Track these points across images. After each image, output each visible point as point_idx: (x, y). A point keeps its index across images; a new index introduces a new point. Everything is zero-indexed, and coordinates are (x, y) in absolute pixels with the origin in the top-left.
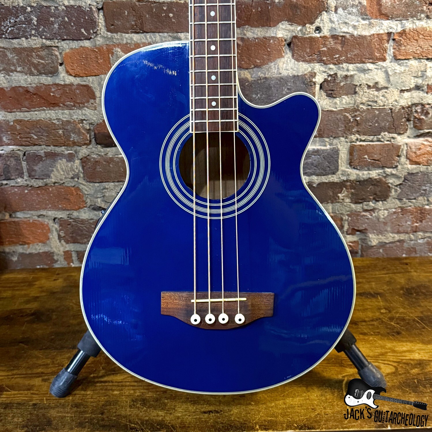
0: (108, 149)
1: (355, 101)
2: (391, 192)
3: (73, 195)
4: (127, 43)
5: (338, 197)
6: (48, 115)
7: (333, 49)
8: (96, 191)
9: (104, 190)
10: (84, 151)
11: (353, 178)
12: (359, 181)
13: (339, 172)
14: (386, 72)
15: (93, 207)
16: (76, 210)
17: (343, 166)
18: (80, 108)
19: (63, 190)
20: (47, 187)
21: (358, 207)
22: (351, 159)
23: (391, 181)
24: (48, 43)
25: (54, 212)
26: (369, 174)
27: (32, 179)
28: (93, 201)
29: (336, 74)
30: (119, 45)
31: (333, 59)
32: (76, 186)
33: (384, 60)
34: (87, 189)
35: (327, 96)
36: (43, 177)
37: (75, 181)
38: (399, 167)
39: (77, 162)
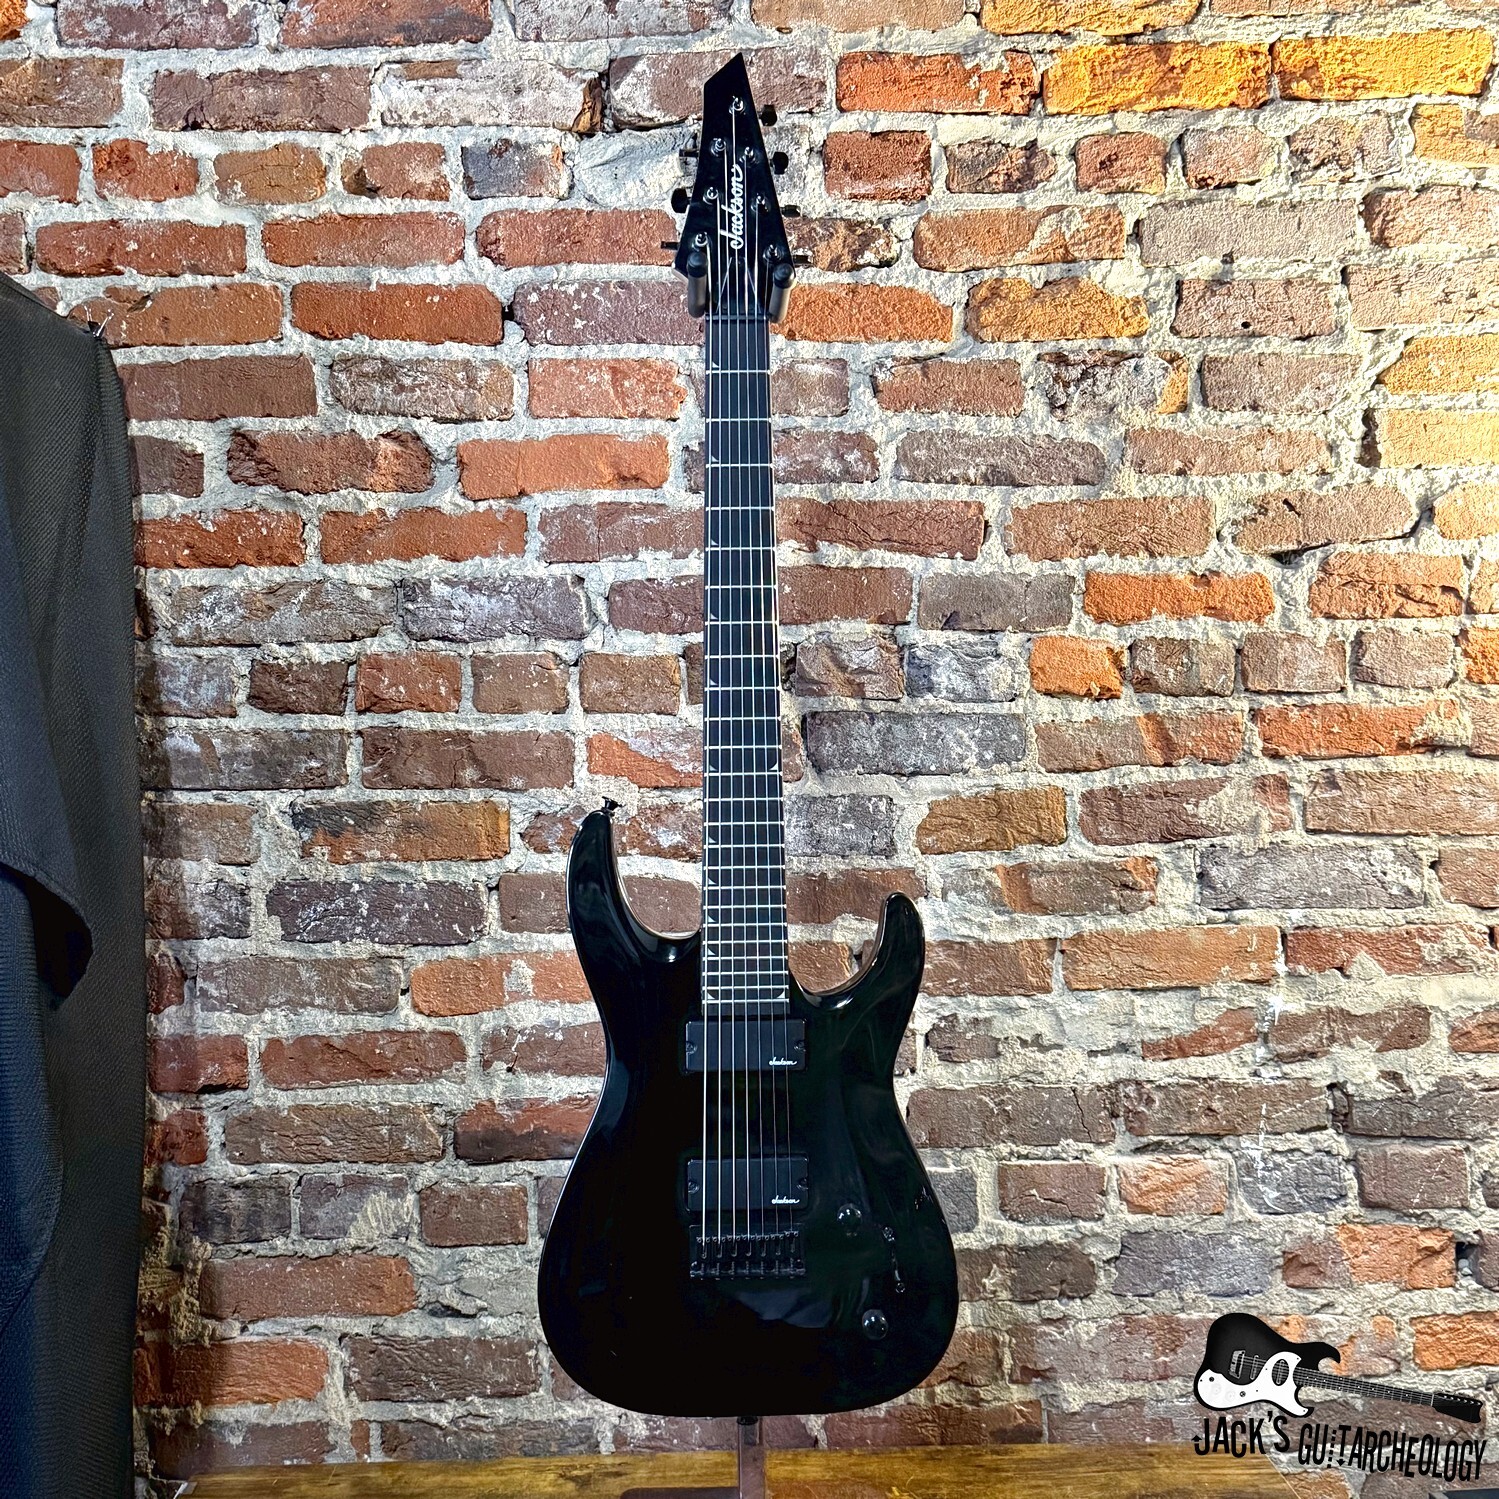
0: (480, 1169)
1: (999, 1071)
2: (1097, 1277)
3: (389, 1278)
4: (539, 952)
5: (984, 1286)
6: (364, 1096)
7: (945, 966)
8: (442, 1269)
9: (462, 1265)
10: (427, 1173)
11: (1010, 1240)
12: (1025, 1249)
13: (981, 1227)
14: (1055, 1014)
15: (431, 1306)
16: (393, 1315)
17: (987, 1214)
18: (431, 1080)
19: (370, 1266)
20: (336, 1258)
21: (1030, 1313)
22: (1002, 1198)
23: (1093, 1251)
24: (384, 950)
25: (344, 1319)
26: (1044, 1231)
27: (308, 1238)
28: (434, 1291)
29: (955, 1016)
30: (522, 955)
31: (945, 985)
32: (399, 1258)
33: (1047, 990)
34: (424, 1263)
35: (940, 1059)
36: (332, 1234)
37: (400, 1243)
38: (1108, 1218)
39: (411, 1197)
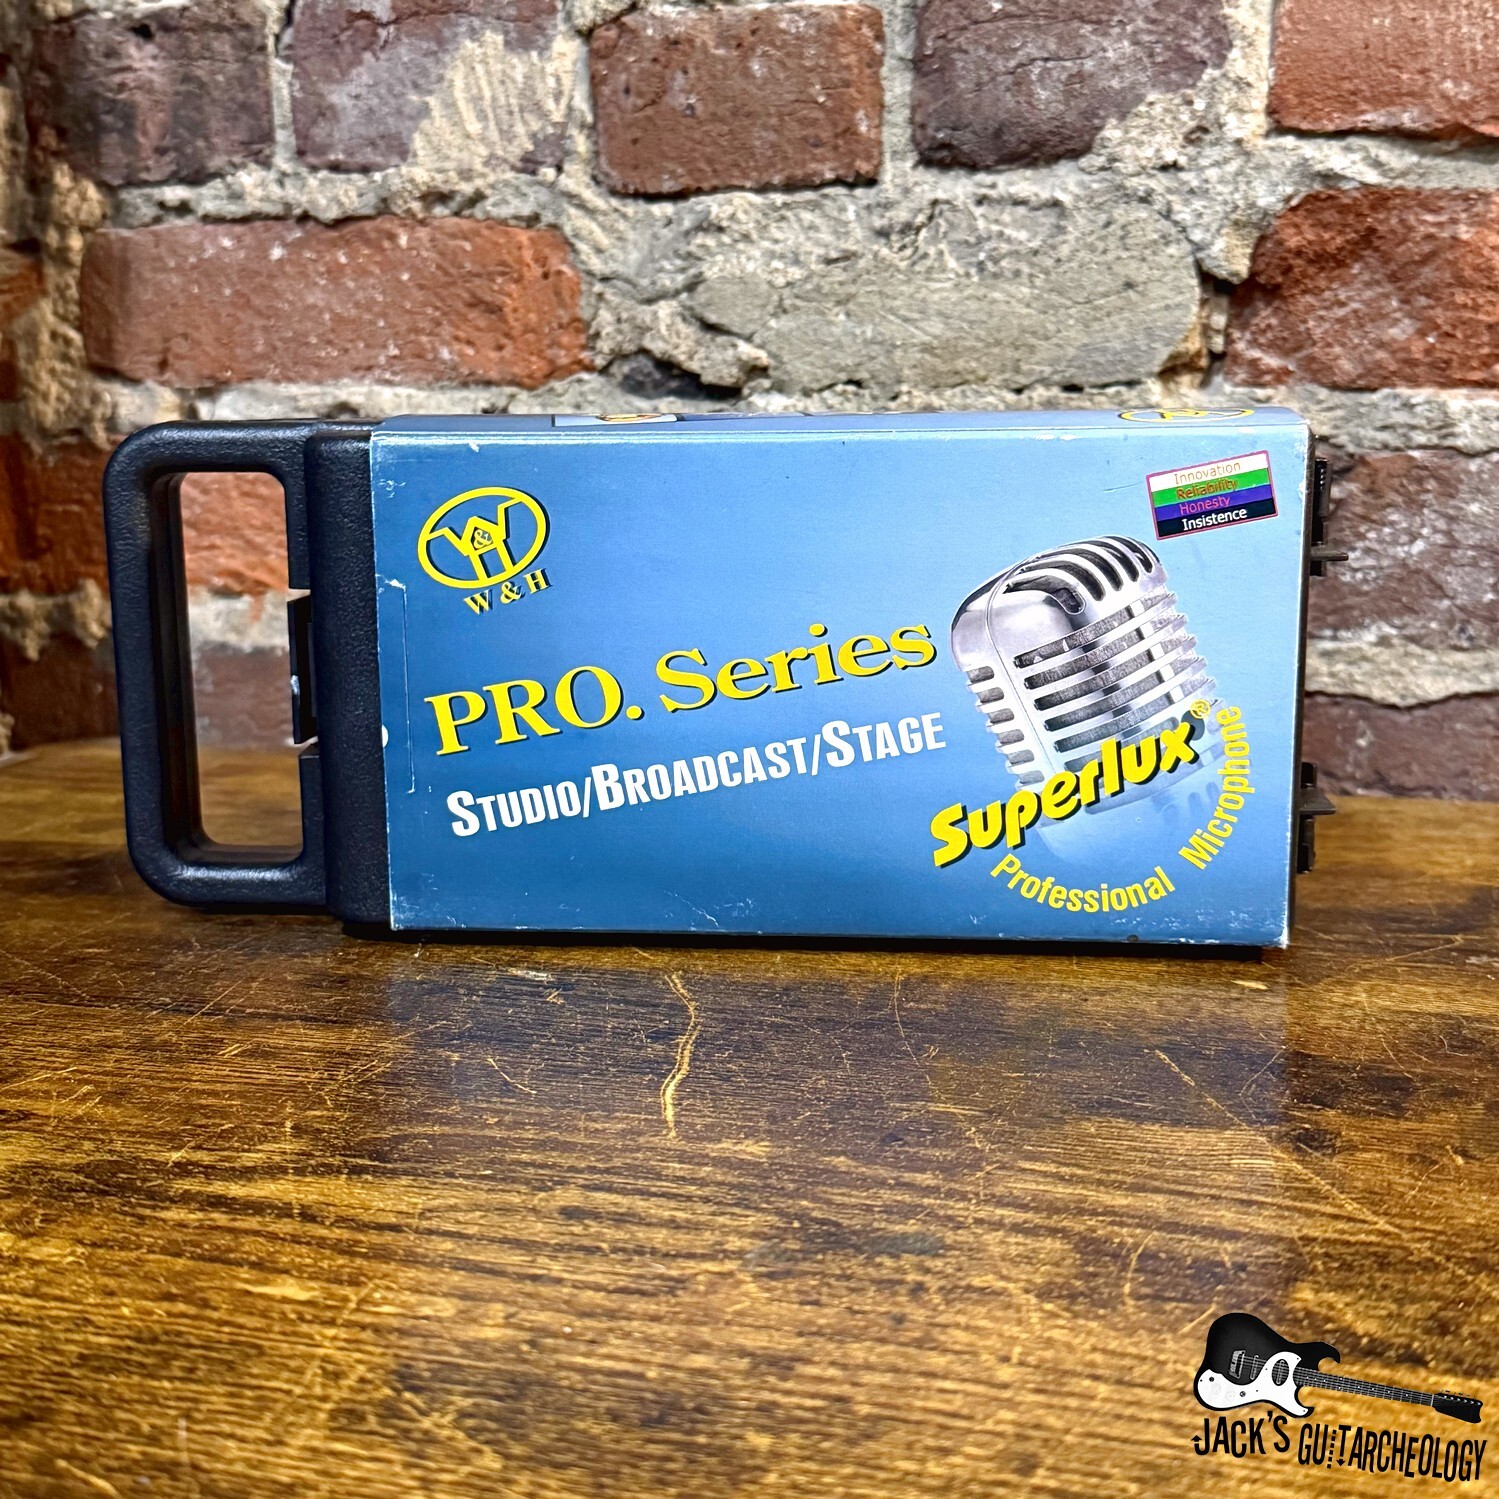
3: (517, 281)
9: (700, 239)
15: (626, 369)
16: (529, 384)
19: (468, 246)
20: (386, 224)
25: (412, 391)
27: (314, 169)
28: (631, 319)
32: (541, 225)
34: (604, 240)
36: (369, 156)
37: (541, 184)
